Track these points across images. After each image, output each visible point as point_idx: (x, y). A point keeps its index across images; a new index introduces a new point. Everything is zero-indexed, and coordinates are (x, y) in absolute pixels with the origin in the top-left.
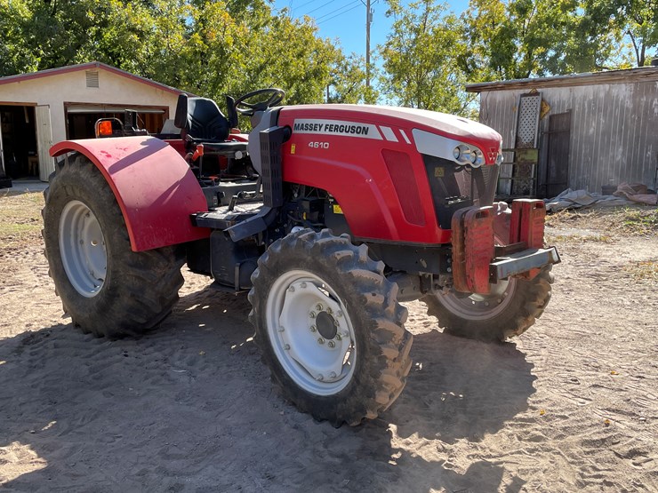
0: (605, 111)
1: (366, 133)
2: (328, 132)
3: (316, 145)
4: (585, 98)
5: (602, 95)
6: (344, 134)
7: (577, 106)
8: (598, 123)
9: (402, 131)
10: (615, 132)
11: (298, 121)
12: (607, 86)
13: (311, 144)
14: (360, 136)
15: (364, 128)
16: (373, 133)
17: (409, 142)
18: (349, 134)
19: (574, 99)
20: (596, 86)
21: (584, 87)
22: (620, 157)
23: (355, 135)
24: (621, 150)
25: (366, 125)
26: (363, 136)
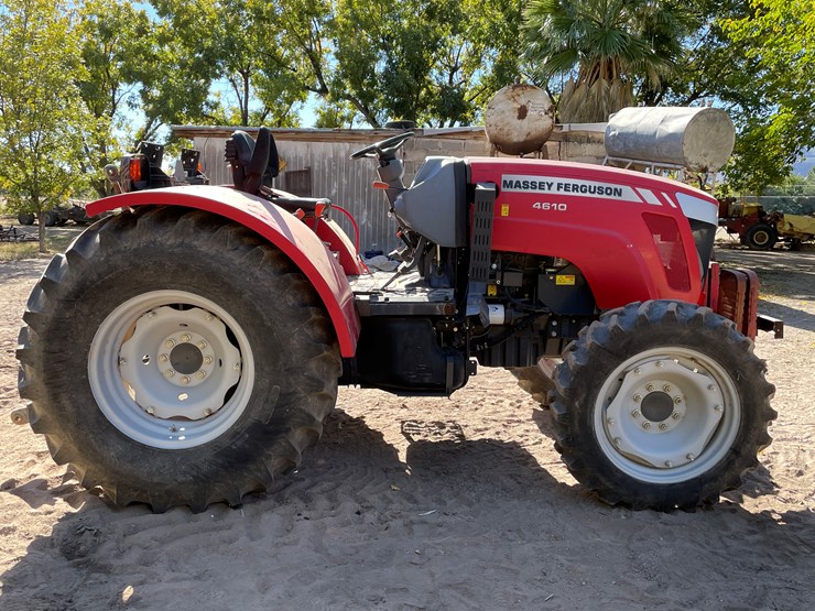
0: (347, 172)
1: (620, 195)
2: (562, 192)
3: (546, 206)
4: (324, 155)
5: (343, 154)
6: (588, 194)
7: (316, 164)
8: (340, 184)
9: (665, 195)
10: (358, 195)
11: (506, 177)
12: (347, 145)
13: (537, 205)
14: (612, 197)
15: (616, 189)
16: (629, 194)
17: (674, 206)
18: (596, 195)
19: (312, 156)
20: (336, 144)
21: (322, 144)
22: (365, 220)
23: (604, 196)
24: (365, 213)
25: (619, 187)
26: (617, 198)
